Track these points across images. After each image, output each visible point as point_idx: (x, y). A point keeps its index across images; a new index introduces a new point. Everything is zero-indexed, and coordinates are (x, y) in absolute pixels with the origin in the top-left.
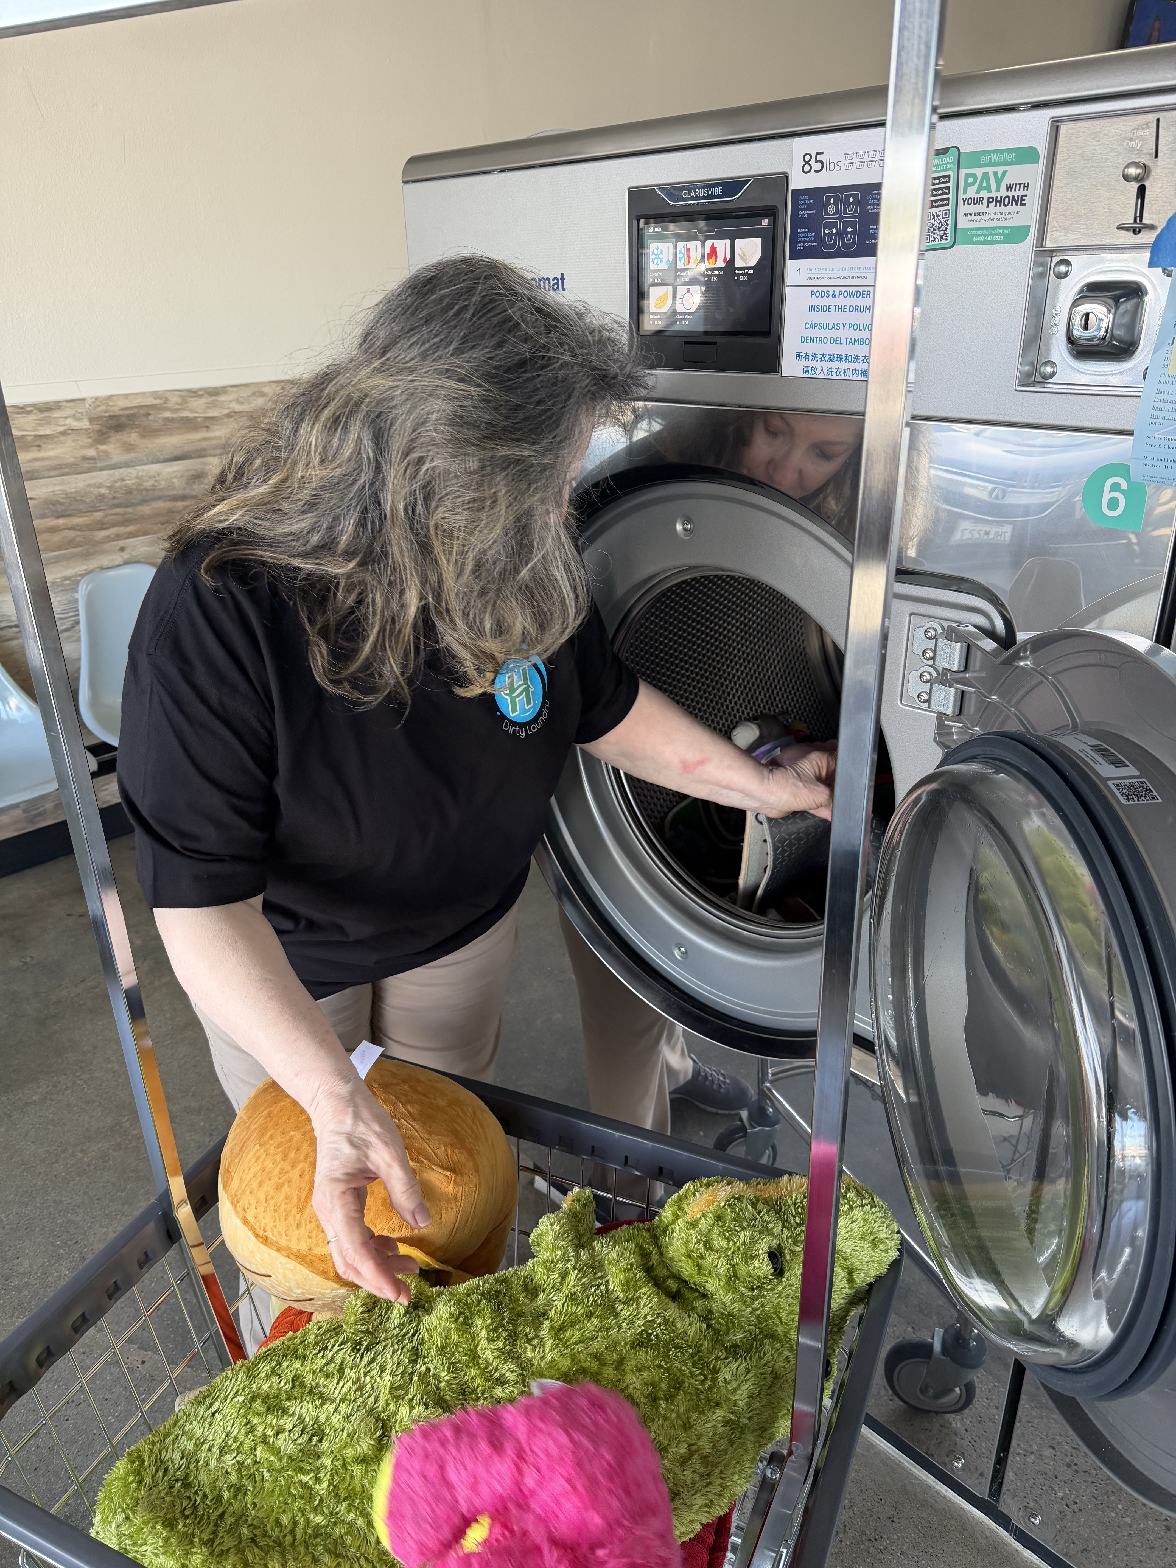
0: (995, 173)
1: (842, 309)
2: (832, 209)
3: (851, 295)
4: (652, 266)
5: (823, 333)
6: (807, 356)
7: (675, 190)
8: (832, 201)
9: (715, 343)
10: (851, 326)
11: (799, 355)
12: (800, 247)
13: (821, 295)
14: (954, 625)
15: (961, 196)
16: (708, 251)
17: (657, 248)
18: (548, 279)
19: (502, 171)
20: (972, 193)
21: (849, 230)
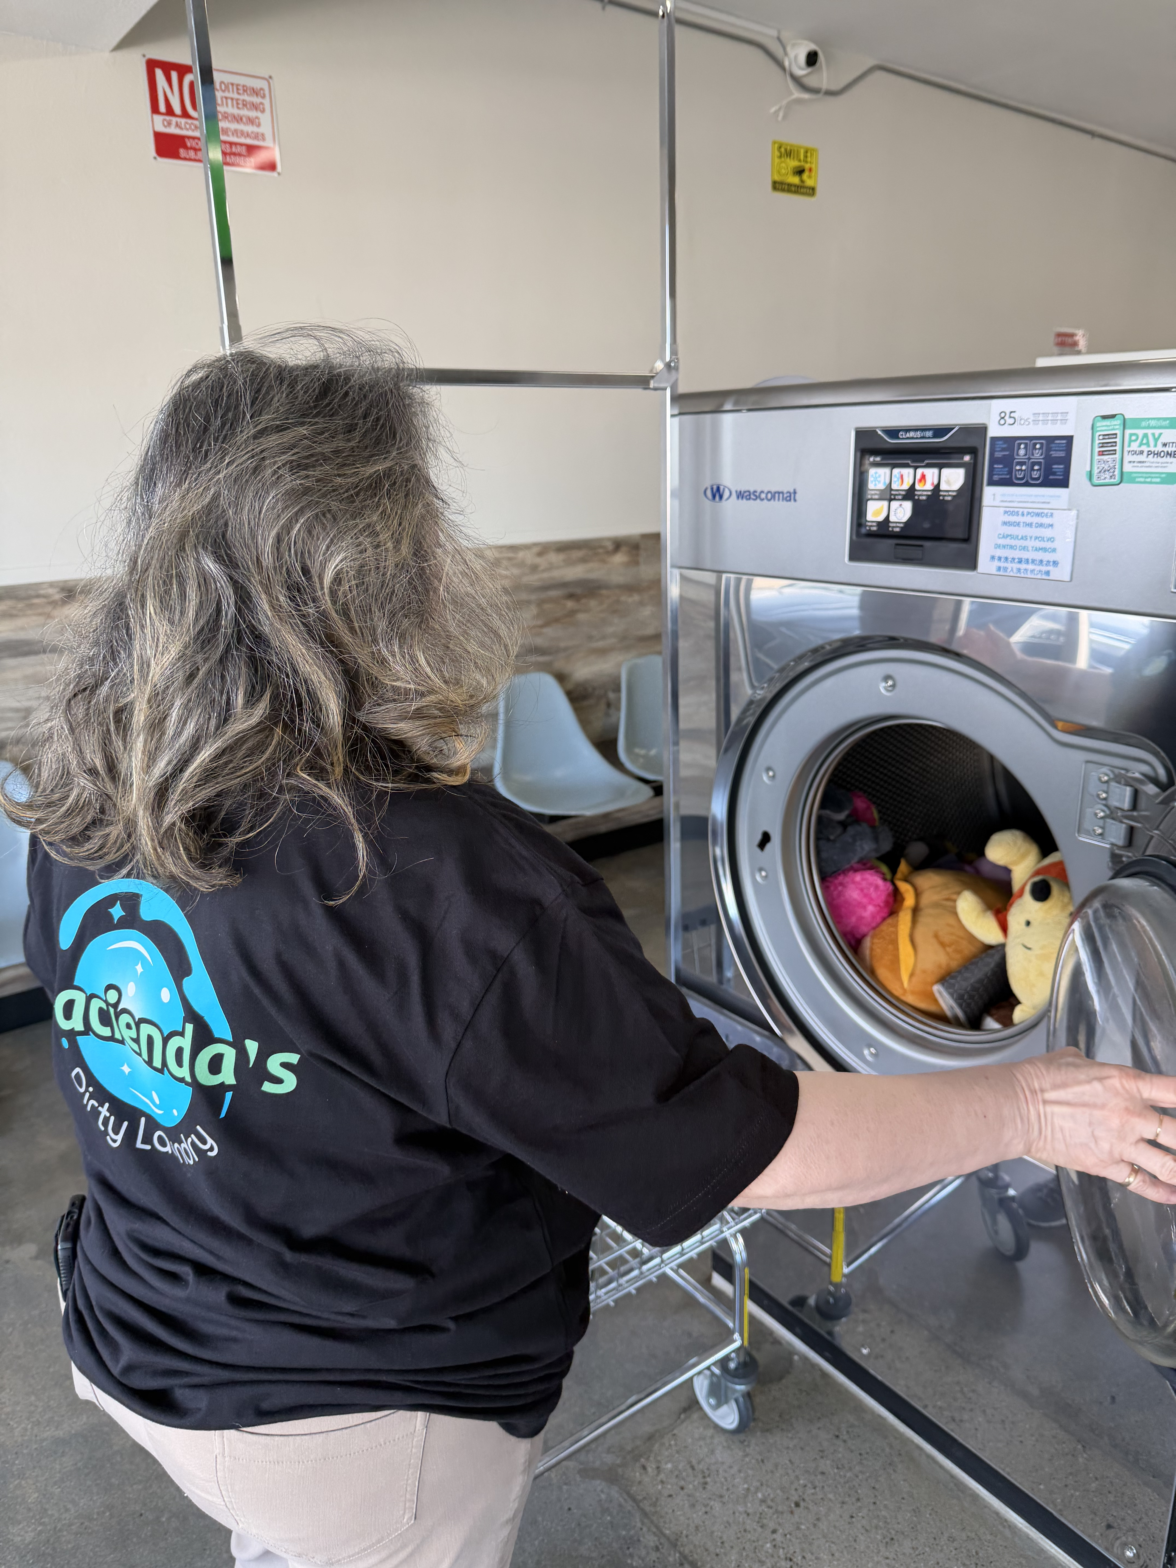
0: (1153, 435)
1: (1030, 525)
2: (1022, 452)
3: (1038, 515)
4: (871, 486)
5: (1013, 542)
6: (1000, 559)
7: (893, 433)
8: (1022, 446)
9: (921, 546)
10: (1036, 538)
11: (993, 558)
12: (996, 478)
13: (1012, 513)
14: (1123, 772)
15: (1126, 449)
16: (918, 476)
17: (876, 473)
18: (782, 493)
19: (750, 410)
20: (1135, 446)
21: (1036, 467)
